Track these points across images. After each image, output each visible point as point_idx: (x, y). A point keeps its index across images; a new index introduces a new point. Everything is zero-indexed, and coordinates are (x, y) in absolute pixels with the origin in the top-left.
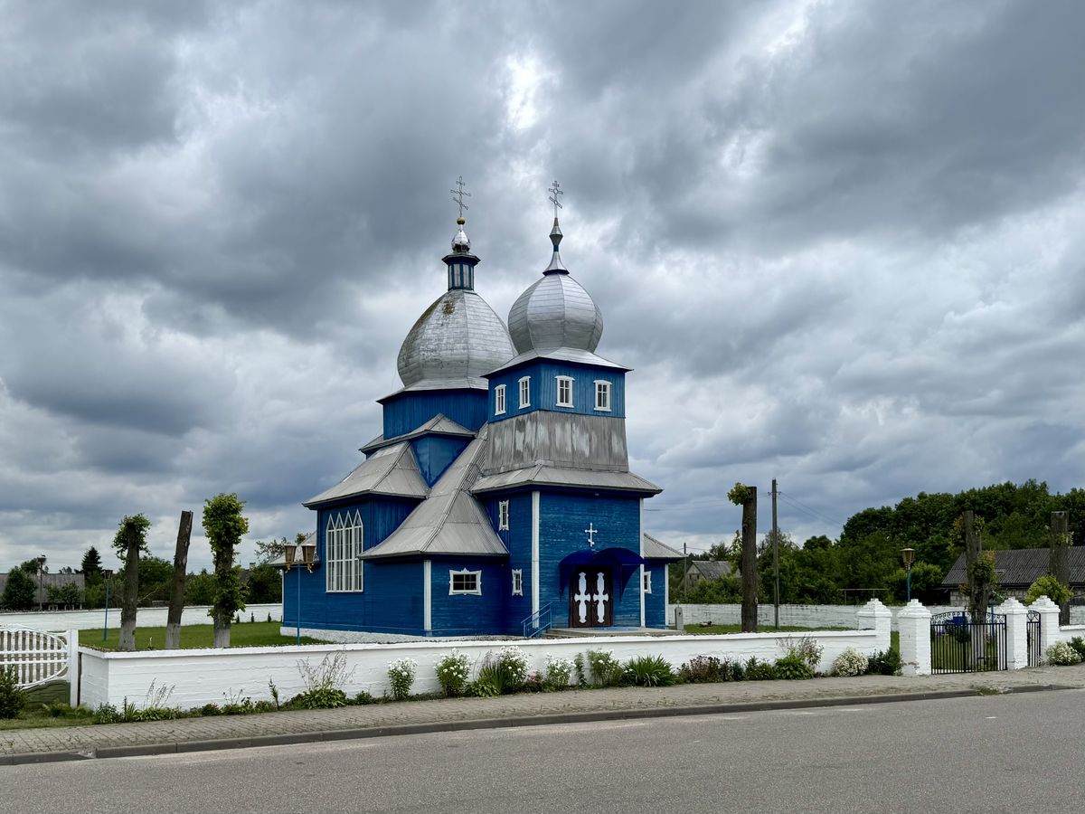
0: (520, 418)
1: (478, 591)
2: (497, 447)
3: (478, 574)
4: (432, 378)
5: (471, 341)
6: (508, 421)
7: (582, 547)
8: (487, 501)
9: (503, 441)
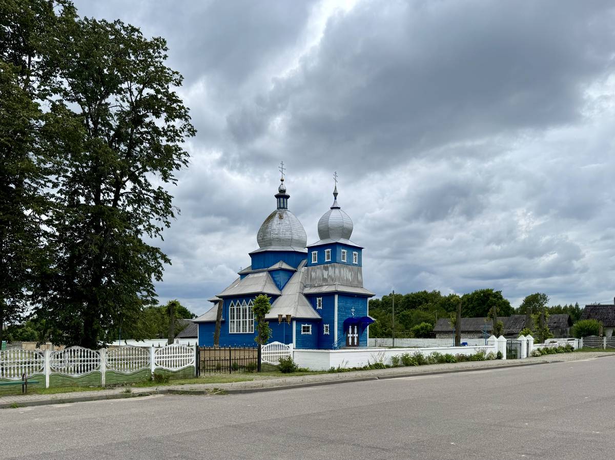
0: (326, 265)
1: (310, 333)
2: (313, 276)
3: (310, 326)
4: (275, 245)
5: (293, 231)
6: (318, 266)
7: (350, 316)
8: (311, 298)
9: (316, 273)
